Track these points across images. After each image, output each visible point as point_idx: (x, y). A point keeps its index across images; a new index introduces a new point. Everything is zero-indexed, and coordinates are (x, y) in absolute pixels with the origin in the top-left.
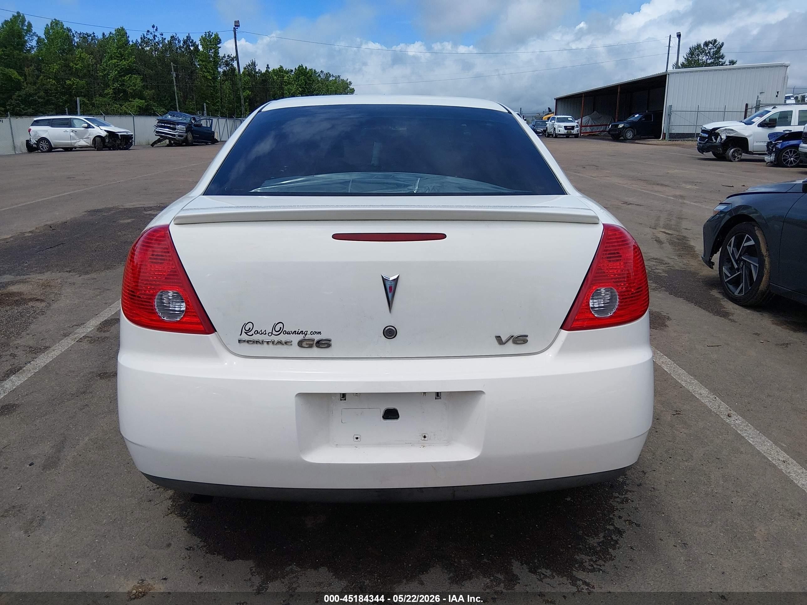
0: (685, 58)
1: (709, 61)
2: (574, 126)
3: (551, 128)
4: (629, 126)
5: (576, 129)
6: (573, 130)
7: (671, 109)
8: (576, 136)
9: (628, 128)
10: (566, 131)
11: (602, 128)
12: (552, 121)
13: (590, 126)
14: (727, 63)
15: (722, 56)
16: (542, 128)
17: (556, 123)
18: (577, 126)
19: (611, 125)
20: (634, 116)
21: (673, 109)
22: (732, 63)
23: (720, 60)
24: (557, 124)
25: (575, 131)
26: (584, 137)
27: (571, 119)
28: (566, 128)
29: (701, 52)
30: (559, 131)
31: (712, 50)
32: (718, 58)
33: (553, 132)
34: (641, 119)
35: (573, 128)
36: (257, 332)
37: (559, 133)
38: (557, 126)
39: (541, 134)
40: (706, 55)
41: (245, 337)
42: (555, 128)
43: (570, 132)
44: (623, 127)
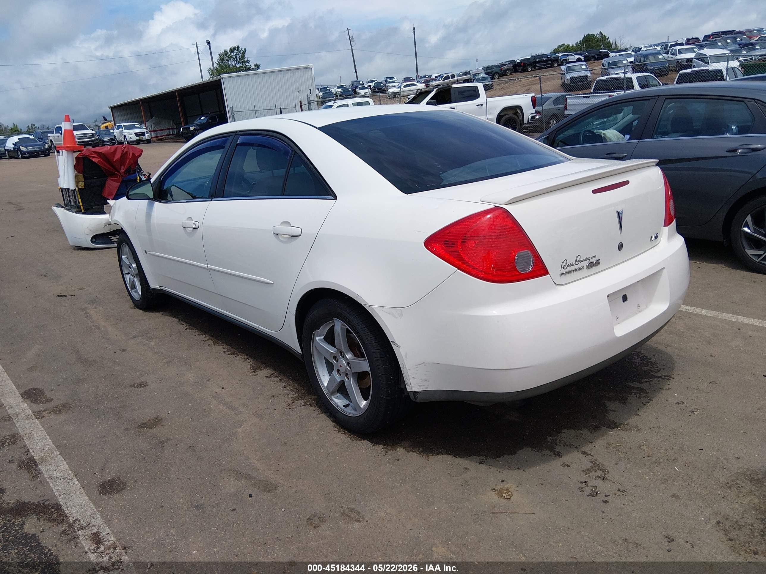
0: (217, 64)
1: (238, 66)
2: (144, 132)
3: (120, 136)
4: (199, 128)
5: (147, 135)
6: (144, 136)
7: (233, 110)
8: (149, 141)
9: (199, 129)
10: (138, 138)
11: (166, 132)
12: (120, 129)
13: (154, 131)
14: (253, 67)
15: (248, 60)
16: (108, 137)
17: (124, 131)
18: (147, 131)
19: (181, 129)
20: (200, 119)
21: (235, 109)
22: (257, 67)
23: (247, 64)
24: (126, 132)
25: (147, 137)
26: (154, 142)
27: (138, 126)
28: (136, 134)
29: (229, 58)
30: (131, 138)
31: (238, 56)
32: (245, 62)
33: (123, 139)
34: (207, 121)
35: (143, 134)
36: (569, 266)
37: (131, 140)
38: (127, 134)
39: (109, 143)
40: (234, 60)
41: (563, 271)
42: (125, 136)
43: (141, 138)
44: (195, 129)
